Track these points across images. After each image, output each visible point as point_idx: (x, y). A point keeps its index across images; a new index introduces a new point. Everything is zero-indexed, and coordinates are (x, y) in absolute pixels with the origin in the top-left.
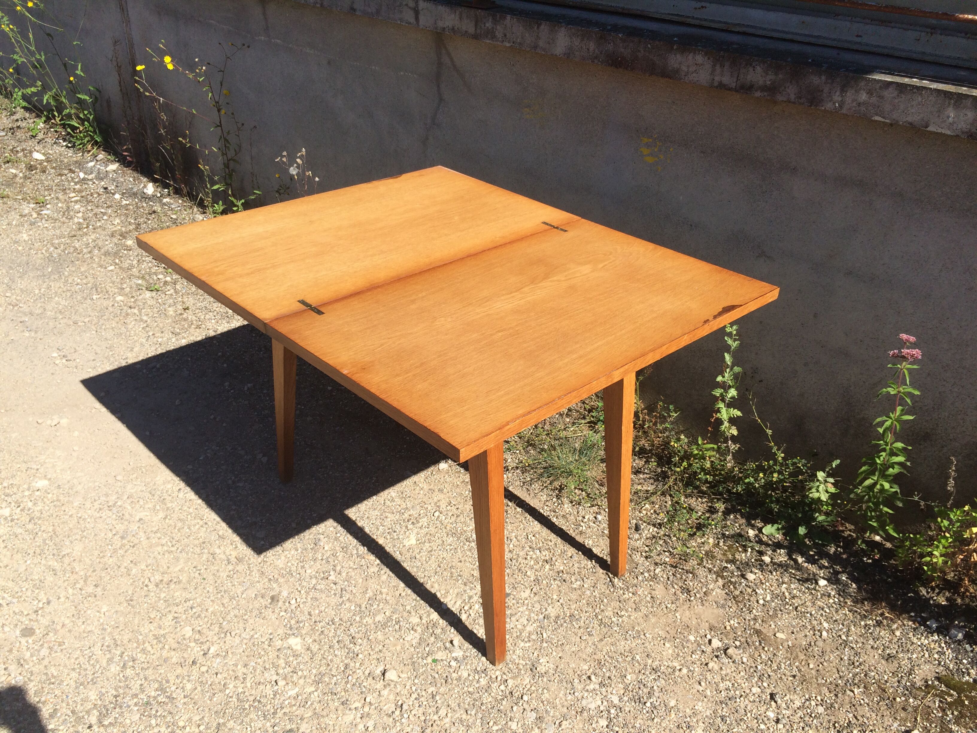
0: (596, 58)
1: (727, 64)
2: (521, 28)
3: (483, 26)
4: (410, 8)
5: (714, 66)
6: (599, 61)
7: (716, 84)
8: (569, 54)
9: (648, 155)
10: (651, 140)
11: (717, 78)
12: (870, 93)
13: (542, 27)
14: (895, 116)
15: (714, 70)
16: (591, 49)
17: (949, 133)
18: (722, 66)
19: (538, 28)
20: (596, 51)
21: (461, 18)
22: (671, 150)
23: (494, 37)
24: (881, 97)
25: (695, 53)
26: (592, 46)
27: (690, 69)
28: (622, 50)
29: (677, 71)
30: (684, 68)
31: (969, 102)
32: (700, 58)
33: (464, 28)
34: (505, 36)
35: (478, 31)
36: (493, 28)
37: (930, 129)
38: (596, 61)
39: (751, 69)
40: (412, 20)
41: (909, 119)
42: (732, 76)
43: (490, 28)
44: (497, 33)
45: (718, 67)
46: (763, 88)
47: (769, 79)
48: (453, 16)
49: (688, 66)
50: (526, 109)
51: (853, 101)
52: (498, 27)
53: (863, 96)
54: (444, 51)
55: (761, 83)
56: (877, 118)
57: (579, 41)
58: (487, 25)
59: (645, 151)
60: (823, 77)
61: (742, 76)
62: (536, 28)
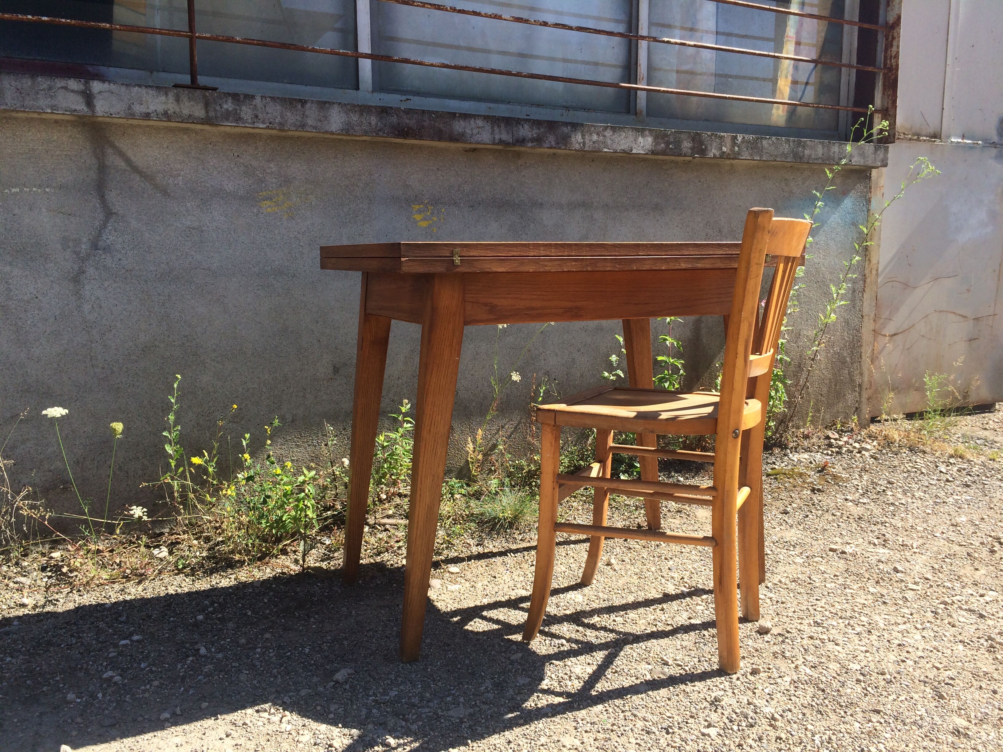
0: (380, 130)
1: (503, 125)
2: (278, 107)
3: (218, 108)
4: (73, 91)
5: (493, 127)
6: (384, 133)
7: (497, 141)
8: (347, 130)
9: (422, 220)
10: (422, 206)
11: (497, 137)
12: (598, 134)
13: (308, 105)
14: (614, 146)
15: (493, 131)
16: (373, 123)
17: (643, 152)
18: (499, 127)
19: (302, 106)
20: (379, 124)
21: (178, 100)
22: (443, 210)
23: (238, 119)
24: (604, 136)
25: (475, 119)
26: (374, 120)
27: (474, 132)
28: (408, 121)
29: (463, 134)
30: (468, 131)
31: (647, 133)
32: (480, 123)
33: (186, 112)
34: (257, 117)
35: (212, 114)
36: (235, 110)
37: (634, 151)
38: (381, 134)
39: (521, 127)
40: (80, 106)
41: (622, 147)
42: (508, 134)
43: (230, 109)
44: (243, 115)
45: (496, 128)
46: (532, 140)
47: (535, 133)
48: (164, 98)
49: (472, 129)
50: (265, 202)
51: (590, 141)
52: (244, 108)
53: (595, 137)
54: (110, 151)
55: (530, 136)
56: (606, 150)
57: (357, 116)
58: (225, 106)
59: (418, 217)
60: (569, 128)
61: (515, 133)
62: (299, 106)
